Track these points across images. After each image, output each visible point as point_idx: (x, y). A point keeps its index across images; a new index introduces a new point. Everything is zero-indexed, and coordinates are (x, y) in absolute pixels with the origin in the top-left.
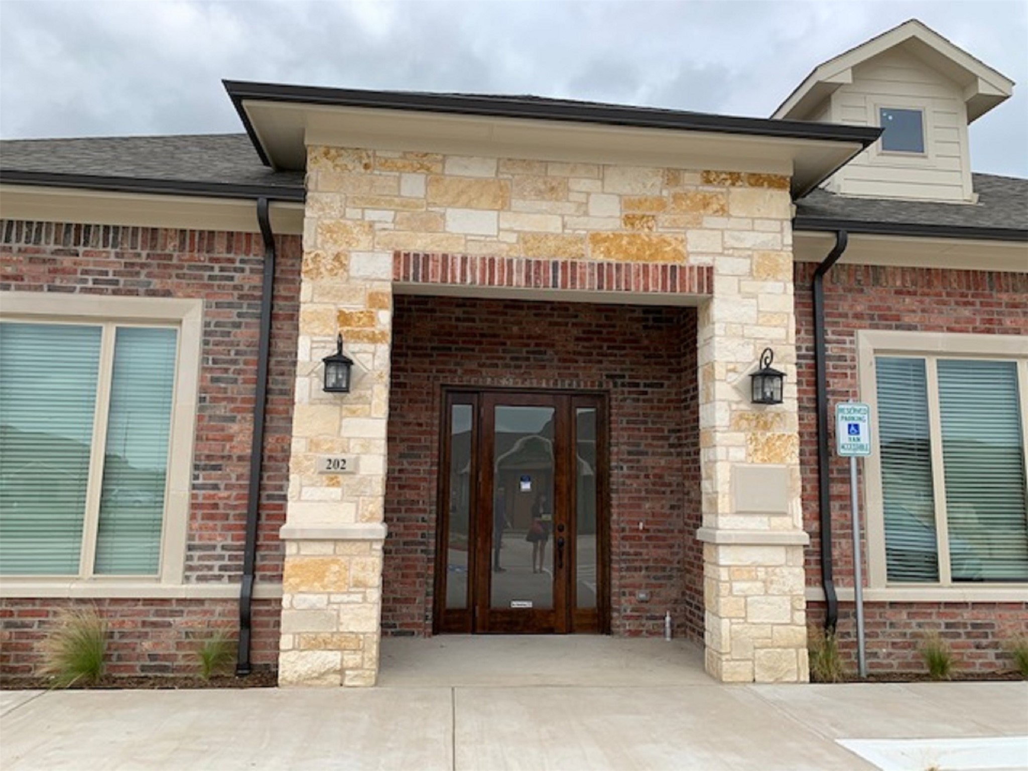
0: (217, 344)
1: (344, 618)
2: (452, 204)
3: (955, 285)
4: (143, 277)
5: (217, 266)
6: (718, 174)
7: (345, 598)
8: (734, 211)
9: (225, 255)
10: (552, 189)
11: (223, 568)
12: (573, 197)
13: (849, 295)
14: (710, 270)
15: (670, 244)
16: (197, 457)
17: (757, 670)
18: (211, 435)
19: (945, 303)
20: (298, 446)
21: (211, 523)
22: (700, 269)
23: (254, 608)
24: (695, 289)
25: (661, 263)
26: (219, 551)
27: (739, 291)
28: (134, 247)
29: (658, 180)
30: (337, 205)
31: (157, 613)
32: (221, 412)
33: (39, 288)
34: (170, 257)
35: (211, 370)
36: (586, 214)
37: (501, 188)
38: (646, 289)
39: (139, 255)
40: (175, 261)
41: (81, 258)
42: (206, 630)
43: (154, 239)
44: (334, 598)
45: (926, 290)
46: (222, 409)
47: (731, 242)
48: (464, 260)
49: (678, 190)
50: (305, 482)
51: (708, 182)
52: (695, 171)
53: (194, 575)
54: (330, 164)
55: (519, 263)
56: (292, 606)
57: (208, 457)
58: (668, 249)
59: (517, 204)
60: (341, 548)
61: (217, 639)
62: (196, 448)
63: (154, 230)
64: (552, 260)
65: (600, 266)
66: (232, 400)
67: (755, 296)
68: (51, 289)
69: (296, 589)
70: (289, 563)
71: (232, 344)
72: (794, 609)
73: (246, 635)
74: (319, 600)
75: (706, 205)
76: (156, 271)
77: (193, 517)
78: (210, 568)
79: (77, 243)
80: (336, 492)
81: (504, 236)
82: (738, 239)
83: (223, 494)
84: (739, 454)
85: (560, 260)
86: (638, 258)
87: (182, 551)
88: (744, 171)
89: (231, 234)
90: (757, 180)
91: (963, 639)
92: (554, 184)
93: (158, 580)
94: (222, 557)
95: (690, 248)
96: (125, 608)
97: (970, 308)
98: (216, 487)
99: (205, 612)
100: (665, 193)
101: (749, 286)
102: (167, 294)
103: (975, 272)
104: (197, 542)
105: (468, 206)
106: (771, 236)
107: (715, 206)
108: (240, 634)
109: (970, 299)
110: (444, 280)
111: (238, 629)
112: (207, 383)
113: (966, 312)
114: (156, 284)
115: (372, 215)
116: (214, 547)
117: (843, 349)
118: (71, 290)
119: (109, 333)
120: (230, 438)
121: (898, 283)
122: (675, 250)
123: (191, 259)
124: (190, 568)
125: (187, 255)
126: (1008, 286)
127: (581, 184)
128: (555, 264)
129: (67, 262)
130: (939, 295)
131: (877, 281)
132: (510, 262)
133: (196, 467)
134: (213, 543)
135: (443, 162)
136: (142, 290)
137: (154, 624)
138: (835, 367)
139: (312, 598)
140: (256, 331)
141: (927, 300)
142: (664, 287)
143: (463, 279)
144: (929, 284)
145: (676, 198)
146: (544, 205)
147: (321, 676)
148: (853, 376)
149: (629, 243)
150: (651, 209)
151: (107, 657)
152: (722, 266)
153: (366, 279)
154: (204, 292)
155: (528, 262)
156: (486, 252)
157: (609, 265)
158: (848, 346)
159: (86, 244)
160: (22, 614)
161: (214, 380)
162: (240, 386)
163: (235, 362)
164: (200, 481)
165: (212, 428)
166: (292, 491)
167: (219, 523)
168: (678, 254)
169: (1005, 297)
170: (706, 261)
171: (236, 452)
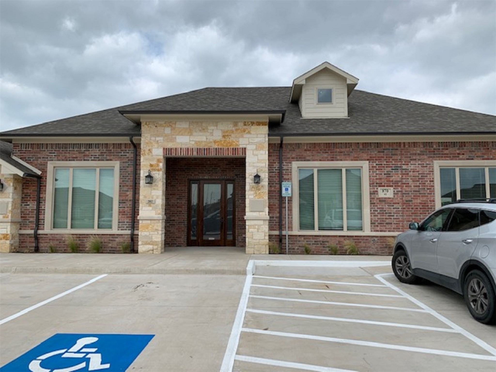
0: (123, 172)
1: (153, 238)
2: (178, 135)
3: (323, 147)
4: (105, 156)
5: (122, 152)
6: (248, 122)
7: (154, 233)
8: (252, 132)
9: (124, 149)
10: (204, 129)
11: (127, 227)
12: (209, 131)
13: (291, 152)
14: (245, 149)
15: (234, 142)
16: (120, 200)
17: (255, 251)
18: (123, 195)
19: (319, 153)
20: (141, 197)
21: (123, 216)
22: (242, 149)
23: (134, 236)
24: (241, 154)
25: (232, 147)
26: (126, 223)
27: (253, 154)
28: (102, 148)
29: (232, 126)
30: (149, 137)
31: (112, 238)
32: (125, 189)
33: (81, 160)
34: (111, 150)
35: (122, 179)
36: (213, 135)
37: (190, 130)
38: (228, 154)
39: (103, 150)
40: (112, 151)
41: (90, 152)
42: (124, 242)
43: (107, 146)
44: (151, 233)
45: (313, 149)
46: (125, 188)
47: (251, 141)
48: (181, 149)
49: (237, 128)
50: (143, 206)
51: (245, 125)
52: (242, 122)
53: (120, 229)
54: (147, 126)
55: (195, 149)
56: (141, 235)
57: (123, 200)
58: (234, 144)
59: (194, 134)
60: (152, 221)
61: (126, 244)
62: (119, 198)
63: (107, 144)
64: (204, 148)
65: (216, 149)
66: (127, 186)
67: (257, 155)
68: (84, 160)
69: (142, 231)
70: (140, 225)
71: (127, 172)
72: (265, 236)
73: (132, 242)
74: (147, 233)
75: (244, 131)
76: (108, 154)
77: (119, 215)
78: (124, 227)
79: (89, 148)
80: (151, 208)
81: (191, 142)
82: (253, 140)
83: (126, 209)
84: (252, 197)
85: (206, 148)
86: (226, 146)
87: (117, 223)
88: (255, 121)
89: (125, 144)
90: (259, 124)
91: (319, 245)
92: (204, 128)
93: (112, 230)
94: (126, 225)
95: (240, 143)
96: (105, 236)
97: (327, 154)
98: (124, 207)
99: (123, 238)
100: (233, 129)
101: (255, 152)
102: (111, 160)
103: (329, 143)
104: (120, 221)
105: (182, 135)
106: (262, 139)
107: (247, 131)
108: (131, 243)
109: (327, 151)
110: (176, 154)
111: (130, 241)
112: (122, 182)
113: (325, 155)
114: (108, 158)
115: (158, 139)
116: (124, 222)
117: (288, 167)
118: (89, 160)
119: (98, 170)
120: (127, 196)
121: (305, 148)
122: (236, 144)
123: (116, 151)
124: (119, 227)
125: (115, 150)
126: (339, 146)
127: (211, 128)
128: (204, 149)
129: (87, 153)
130: (317, 150)
131: (299, 147)
132: (193, 149)
133: (120, 203)
134: (124, 221)
135: (175, 124)
136: (105, 159)
137: (112, 240)
138: (286, 172)
139: (145, 233)
140: (132, 168)
141: (314, 152)
142: (233, 154)
143: (181, 154)
144: (315, 147)
145: (237, 130)
146: (201, 134)
147: (148, 251)
148: (291, 175)
149: (224, 143)
150: (230, 133)
151: (102, 248)
152: (249, 147)
153: (157, 155)
154: (120, 159)
155: (197, 149)
156: (187, 147)
157: (219, 148)
158: (290, 166)
159: (91, 148)
160: (82, 237)
161: (123, 181)
162: (129, 182)
163: (128, 176)
164: (121, 206)
165: (122, 193)
166: (140, 208)
167: (125, 216)
168: (237, 145)
169: (338, 150)
170: (244, 146)
171: (129, 199)
